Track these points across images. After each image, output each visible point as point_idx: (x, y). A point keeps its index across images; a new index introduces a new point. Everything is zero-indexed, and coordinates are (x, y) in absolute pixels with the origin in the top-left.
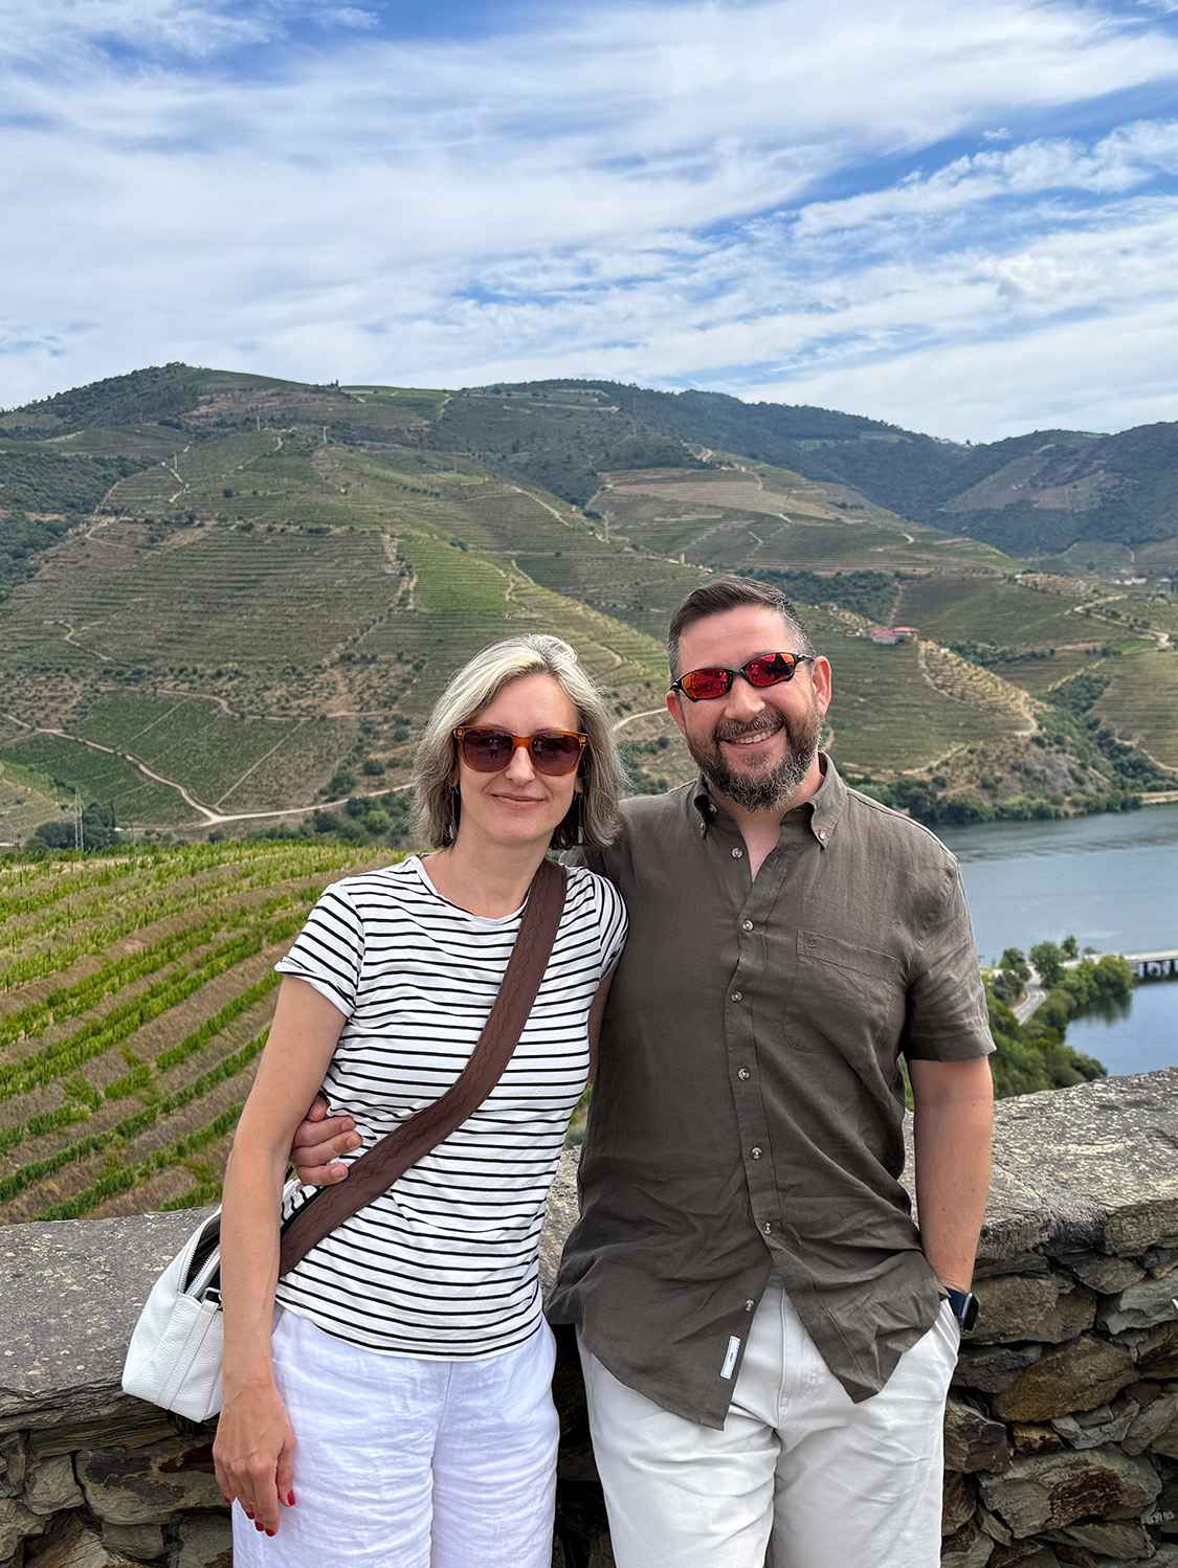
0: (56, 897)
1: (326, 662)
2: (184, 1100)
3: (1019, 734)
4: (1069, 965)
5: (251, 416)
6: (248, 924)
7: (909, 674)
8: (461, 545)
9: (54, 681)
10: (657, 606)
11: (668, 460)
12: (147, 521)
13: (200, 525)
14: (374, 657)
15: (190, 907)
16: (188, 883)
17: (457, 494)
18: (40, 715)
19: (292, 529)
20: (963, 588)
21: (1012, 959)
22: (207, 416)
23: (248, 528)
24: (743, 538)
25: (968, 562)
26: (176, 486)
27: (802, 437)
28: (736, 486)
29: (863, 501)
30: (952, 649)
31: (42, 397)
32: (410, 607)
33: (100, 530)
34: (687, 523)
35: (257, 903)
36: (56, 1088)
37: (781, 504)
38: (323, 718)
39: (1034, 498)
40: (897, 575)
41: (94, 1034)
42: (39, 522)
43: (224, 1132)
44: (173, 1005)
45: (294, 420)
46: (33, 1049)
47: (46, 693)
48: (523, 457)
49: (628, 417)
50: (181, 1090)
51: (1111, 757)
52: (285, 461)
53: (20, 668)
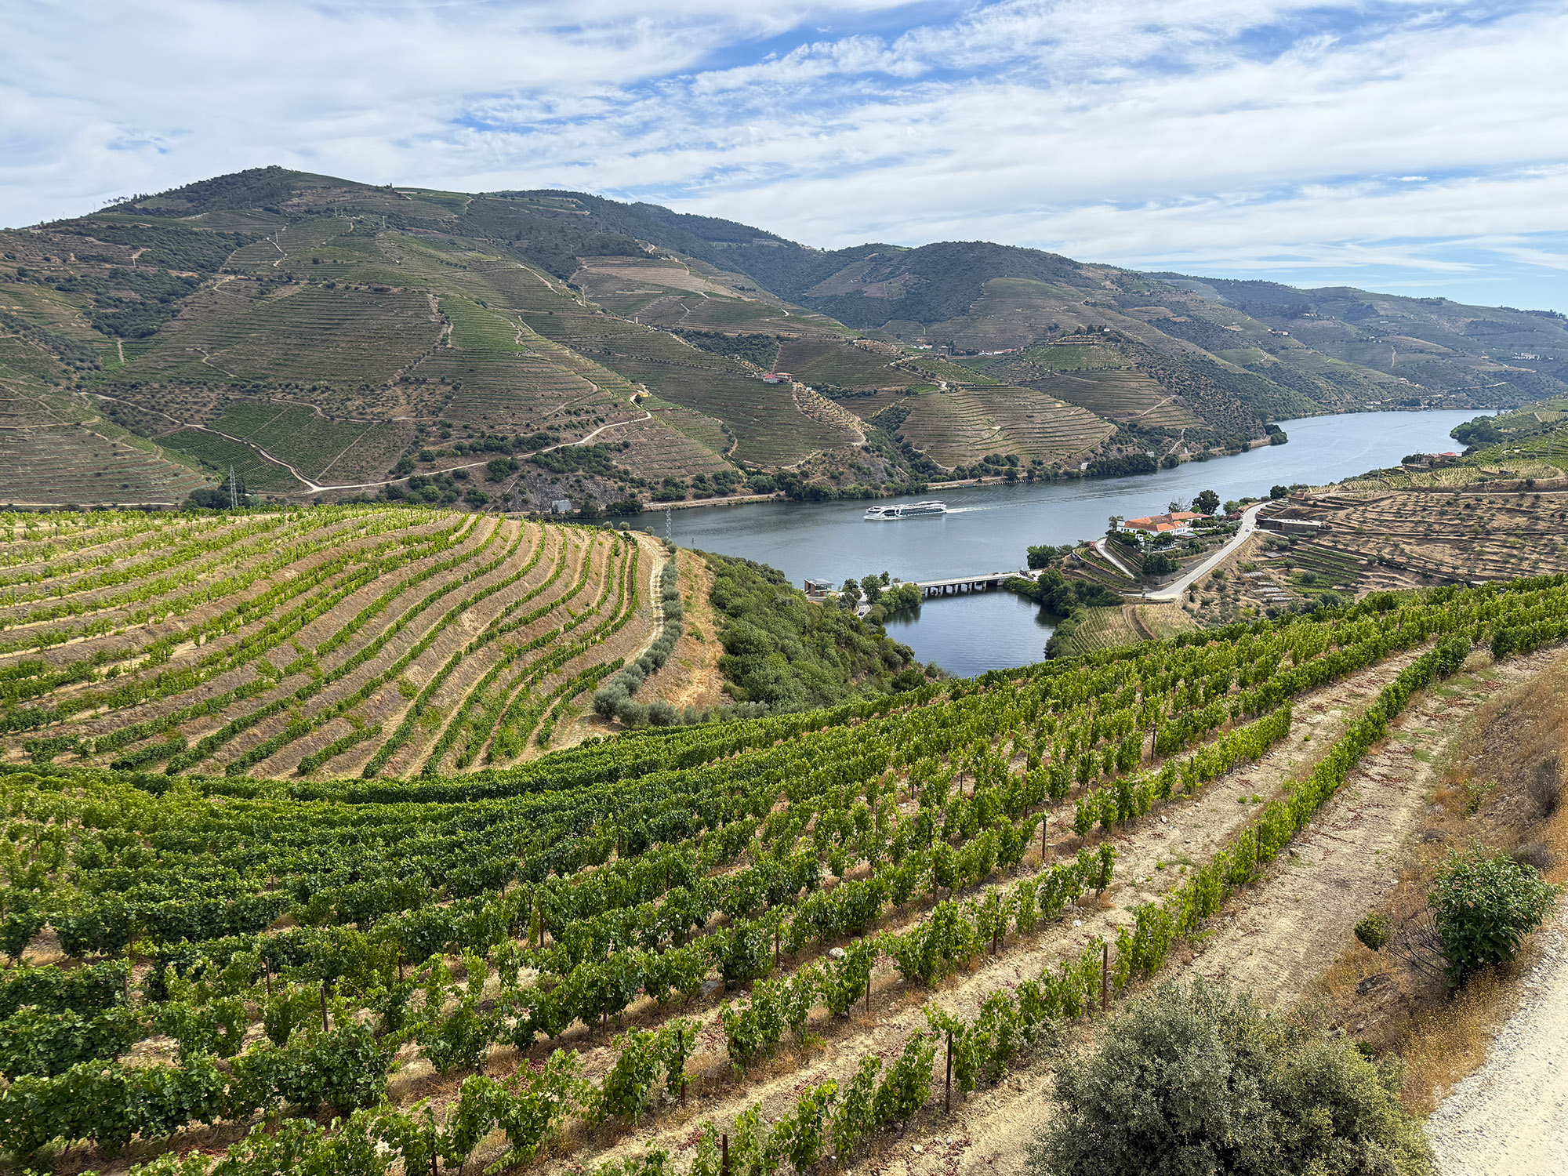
0: (233, 539)
1: (390, 382)
2: (338, 675)
3: (855, 444)
4: (885, 589)
5: (330, 206)
6: (367, 560)
7: (787, 404)
8: (482, 303)
9: (196, 391)
10: (620, 353)
11: (625, 251)
12: (258, 279)
13: (297, 283)
14: (425, 380)
15: (326, 548)
16: (322, 533)
17: (480, 268)
18: (187, 415)
19: (363, 288)
20: (819, 348)
21: (850, 586)
22: (298, 205)
23: (332, 286)
24: (676, 308)
25: (824, 330)
26: (278, 255)
27: (715, 239)
28: (672, 271)
29: (756, 286)
30: (813, 388)
31: (175, 187)
32: (449, 346)
33: (224, 284)
34: (639, 295)
35: (372, 546)
36: (250, 667)
37: (702, 286)
38: (390, 421)
39: (864, 289)
40: (778, 337)
41: (271, 632)
42: (178, 278)
43: (368, 696)
44: (322, 613)
45: (361, 211)
46: (232, 642)
47: (190, 399)
48: (524, 243)
49: (597, 219)
50: (336, 669)
51: (910, 460)
52: (356, 240)
53: (171, 381)
